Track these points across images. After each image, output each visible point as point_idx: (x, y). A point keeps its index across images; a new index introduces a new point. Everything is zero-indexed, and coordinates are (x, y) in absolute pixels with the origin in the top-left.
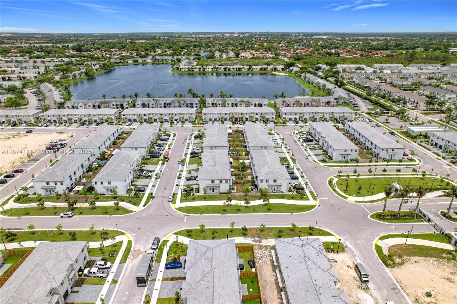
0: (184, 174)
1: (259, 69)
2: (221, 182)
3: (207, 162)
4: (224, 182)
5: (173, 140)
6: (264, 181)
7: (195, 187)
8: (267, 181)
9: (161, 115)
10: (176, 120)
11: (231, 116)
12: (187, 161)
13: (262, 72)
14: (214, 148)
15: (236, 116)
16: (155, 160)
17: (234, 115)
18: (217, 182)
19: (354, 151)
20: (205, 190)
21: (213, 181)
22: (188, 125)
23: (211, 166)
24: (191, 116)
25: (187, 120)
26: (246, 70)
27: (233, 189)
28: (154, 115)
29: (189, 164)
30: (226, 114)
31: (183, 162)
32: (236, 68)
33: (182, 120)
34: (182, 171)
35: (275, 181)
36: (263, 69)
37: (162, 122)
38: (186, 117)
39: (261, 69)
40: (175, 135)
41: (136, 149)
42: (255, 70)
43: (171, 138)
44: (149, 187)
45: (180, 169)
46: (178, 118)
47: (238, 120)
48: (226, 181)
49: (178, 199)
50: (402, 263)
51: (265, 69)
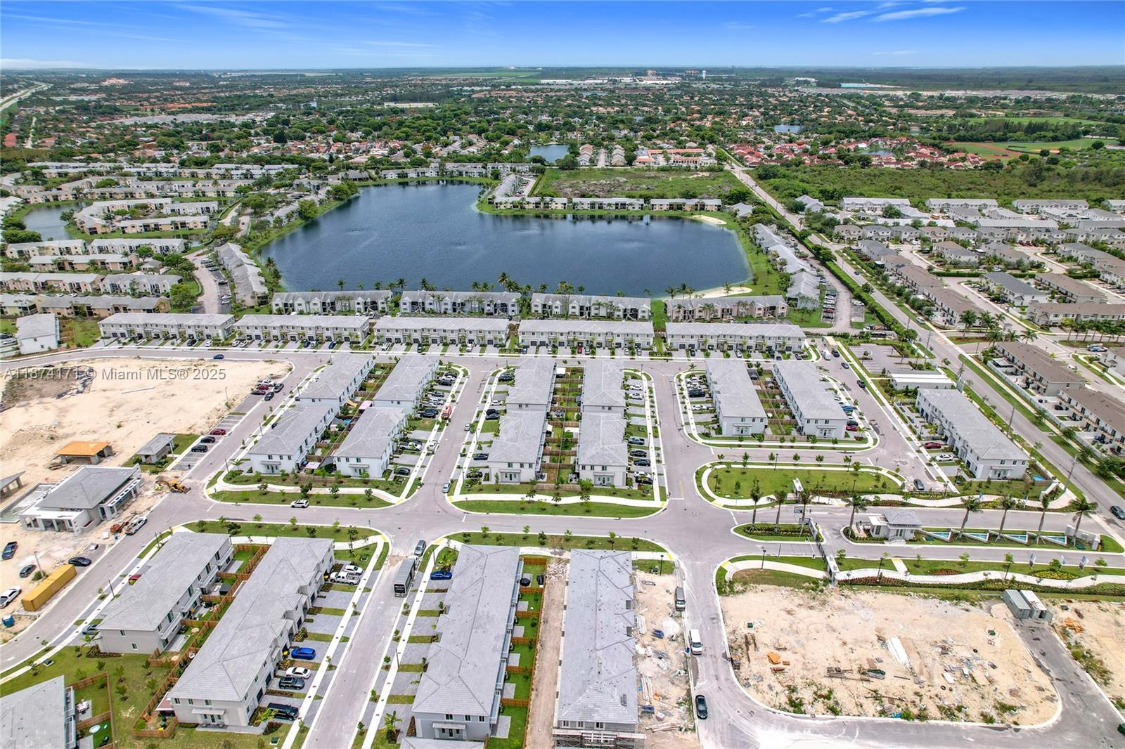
0: (472, 449)
1: (665, 208)
2: (522, 465)
3: (506, 432)
4: (526, 466)
5: (461, 383)
6: (588, 468)
7: (484, 471)
8: (592, 468)
9: (444, 331)
10: (471, 342)
11: (571, 338)
12: (480, 426)
13: (672, 213)
14: (524, 406)
15: (581, 338)
16: (427, 422)
17: (578, 336)
18: (516, 467)
19: (758, 421)
20: (497, 477)
21: (510, 465)
22: (492, 353)
23: (511, 440)
24: (499, 336)
25: (490, 342)
26: (637, 209)
27: (542, 477)
28: (432, 332)
29: (482, 431)
30: (562, 334)
31: (472, 429)
32: (617, 204)
33: (481, 342)
34: (469, 443)
35: (604, 468)
36: (675, 207)
37: (446, 345)
38: (490, 337)
39: (671, 207)
40: (466, 374)
41: (399, 403)
42: (657, 208)
43: (458, 380)
44: (416, 468)
45: (466, 440)
46: (475, 338)
47: (585, 345)
48: (530, 466)
49: (458, 488)
50: (743, 592)
51: (680, 207)
